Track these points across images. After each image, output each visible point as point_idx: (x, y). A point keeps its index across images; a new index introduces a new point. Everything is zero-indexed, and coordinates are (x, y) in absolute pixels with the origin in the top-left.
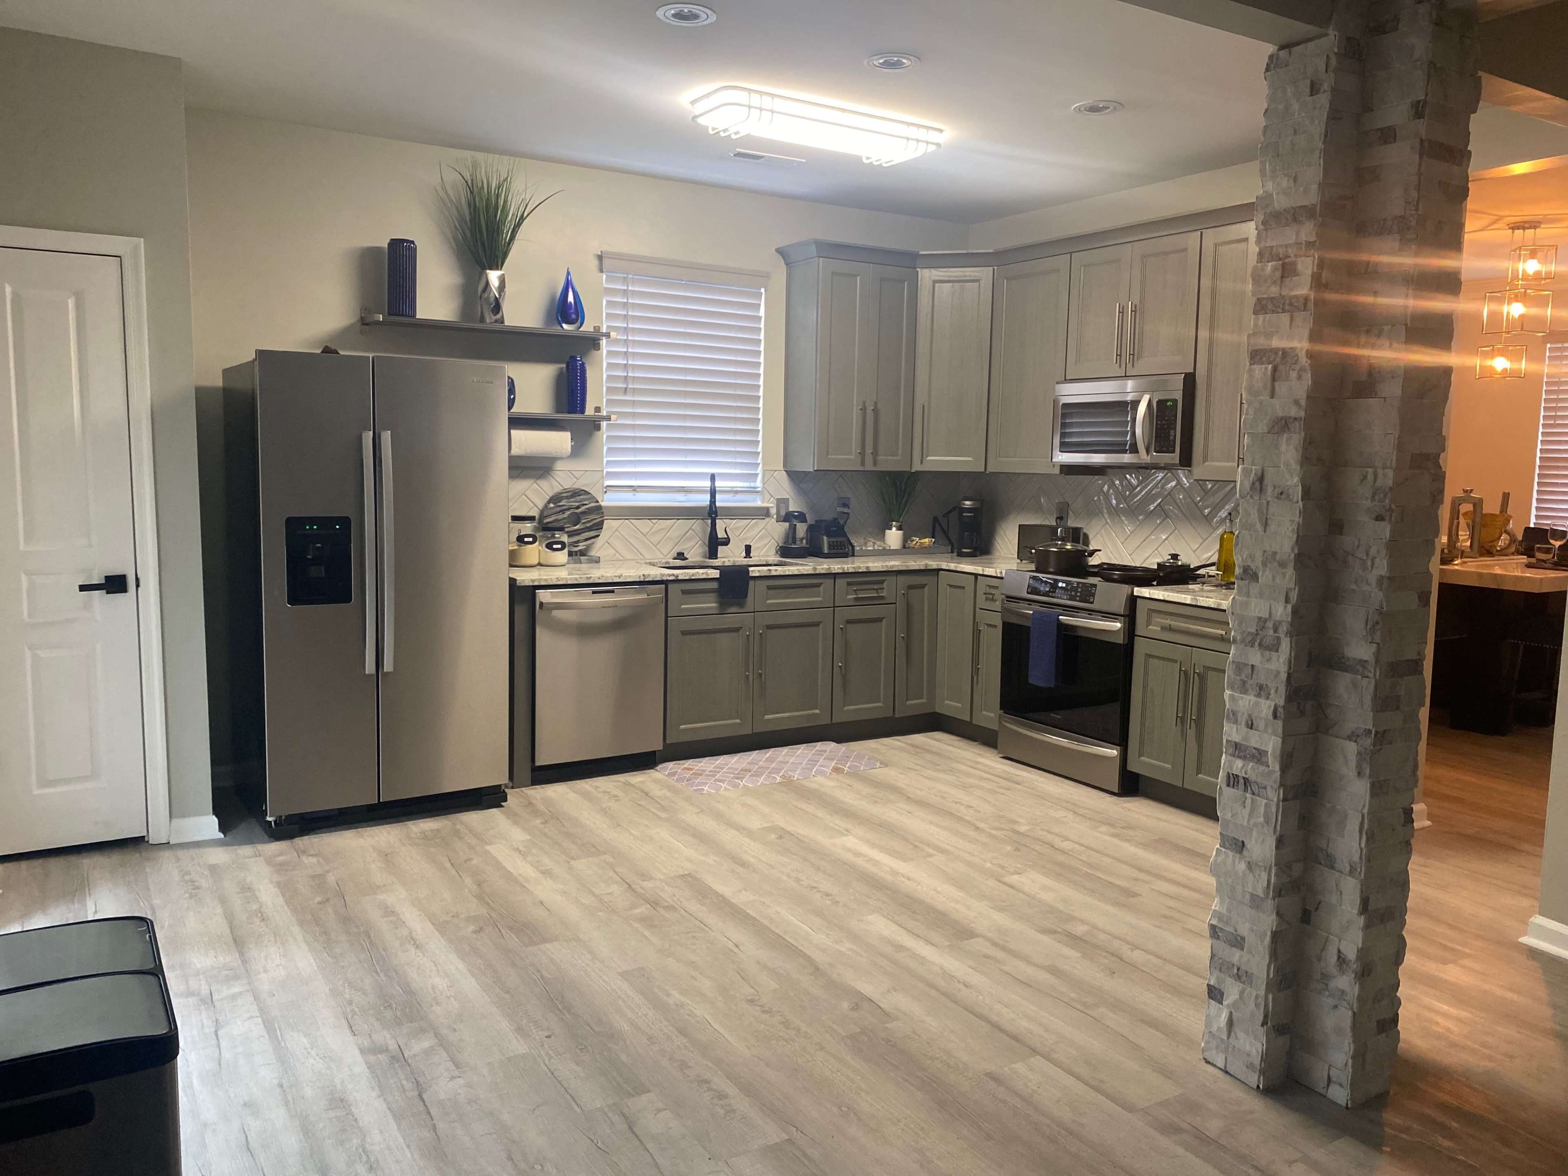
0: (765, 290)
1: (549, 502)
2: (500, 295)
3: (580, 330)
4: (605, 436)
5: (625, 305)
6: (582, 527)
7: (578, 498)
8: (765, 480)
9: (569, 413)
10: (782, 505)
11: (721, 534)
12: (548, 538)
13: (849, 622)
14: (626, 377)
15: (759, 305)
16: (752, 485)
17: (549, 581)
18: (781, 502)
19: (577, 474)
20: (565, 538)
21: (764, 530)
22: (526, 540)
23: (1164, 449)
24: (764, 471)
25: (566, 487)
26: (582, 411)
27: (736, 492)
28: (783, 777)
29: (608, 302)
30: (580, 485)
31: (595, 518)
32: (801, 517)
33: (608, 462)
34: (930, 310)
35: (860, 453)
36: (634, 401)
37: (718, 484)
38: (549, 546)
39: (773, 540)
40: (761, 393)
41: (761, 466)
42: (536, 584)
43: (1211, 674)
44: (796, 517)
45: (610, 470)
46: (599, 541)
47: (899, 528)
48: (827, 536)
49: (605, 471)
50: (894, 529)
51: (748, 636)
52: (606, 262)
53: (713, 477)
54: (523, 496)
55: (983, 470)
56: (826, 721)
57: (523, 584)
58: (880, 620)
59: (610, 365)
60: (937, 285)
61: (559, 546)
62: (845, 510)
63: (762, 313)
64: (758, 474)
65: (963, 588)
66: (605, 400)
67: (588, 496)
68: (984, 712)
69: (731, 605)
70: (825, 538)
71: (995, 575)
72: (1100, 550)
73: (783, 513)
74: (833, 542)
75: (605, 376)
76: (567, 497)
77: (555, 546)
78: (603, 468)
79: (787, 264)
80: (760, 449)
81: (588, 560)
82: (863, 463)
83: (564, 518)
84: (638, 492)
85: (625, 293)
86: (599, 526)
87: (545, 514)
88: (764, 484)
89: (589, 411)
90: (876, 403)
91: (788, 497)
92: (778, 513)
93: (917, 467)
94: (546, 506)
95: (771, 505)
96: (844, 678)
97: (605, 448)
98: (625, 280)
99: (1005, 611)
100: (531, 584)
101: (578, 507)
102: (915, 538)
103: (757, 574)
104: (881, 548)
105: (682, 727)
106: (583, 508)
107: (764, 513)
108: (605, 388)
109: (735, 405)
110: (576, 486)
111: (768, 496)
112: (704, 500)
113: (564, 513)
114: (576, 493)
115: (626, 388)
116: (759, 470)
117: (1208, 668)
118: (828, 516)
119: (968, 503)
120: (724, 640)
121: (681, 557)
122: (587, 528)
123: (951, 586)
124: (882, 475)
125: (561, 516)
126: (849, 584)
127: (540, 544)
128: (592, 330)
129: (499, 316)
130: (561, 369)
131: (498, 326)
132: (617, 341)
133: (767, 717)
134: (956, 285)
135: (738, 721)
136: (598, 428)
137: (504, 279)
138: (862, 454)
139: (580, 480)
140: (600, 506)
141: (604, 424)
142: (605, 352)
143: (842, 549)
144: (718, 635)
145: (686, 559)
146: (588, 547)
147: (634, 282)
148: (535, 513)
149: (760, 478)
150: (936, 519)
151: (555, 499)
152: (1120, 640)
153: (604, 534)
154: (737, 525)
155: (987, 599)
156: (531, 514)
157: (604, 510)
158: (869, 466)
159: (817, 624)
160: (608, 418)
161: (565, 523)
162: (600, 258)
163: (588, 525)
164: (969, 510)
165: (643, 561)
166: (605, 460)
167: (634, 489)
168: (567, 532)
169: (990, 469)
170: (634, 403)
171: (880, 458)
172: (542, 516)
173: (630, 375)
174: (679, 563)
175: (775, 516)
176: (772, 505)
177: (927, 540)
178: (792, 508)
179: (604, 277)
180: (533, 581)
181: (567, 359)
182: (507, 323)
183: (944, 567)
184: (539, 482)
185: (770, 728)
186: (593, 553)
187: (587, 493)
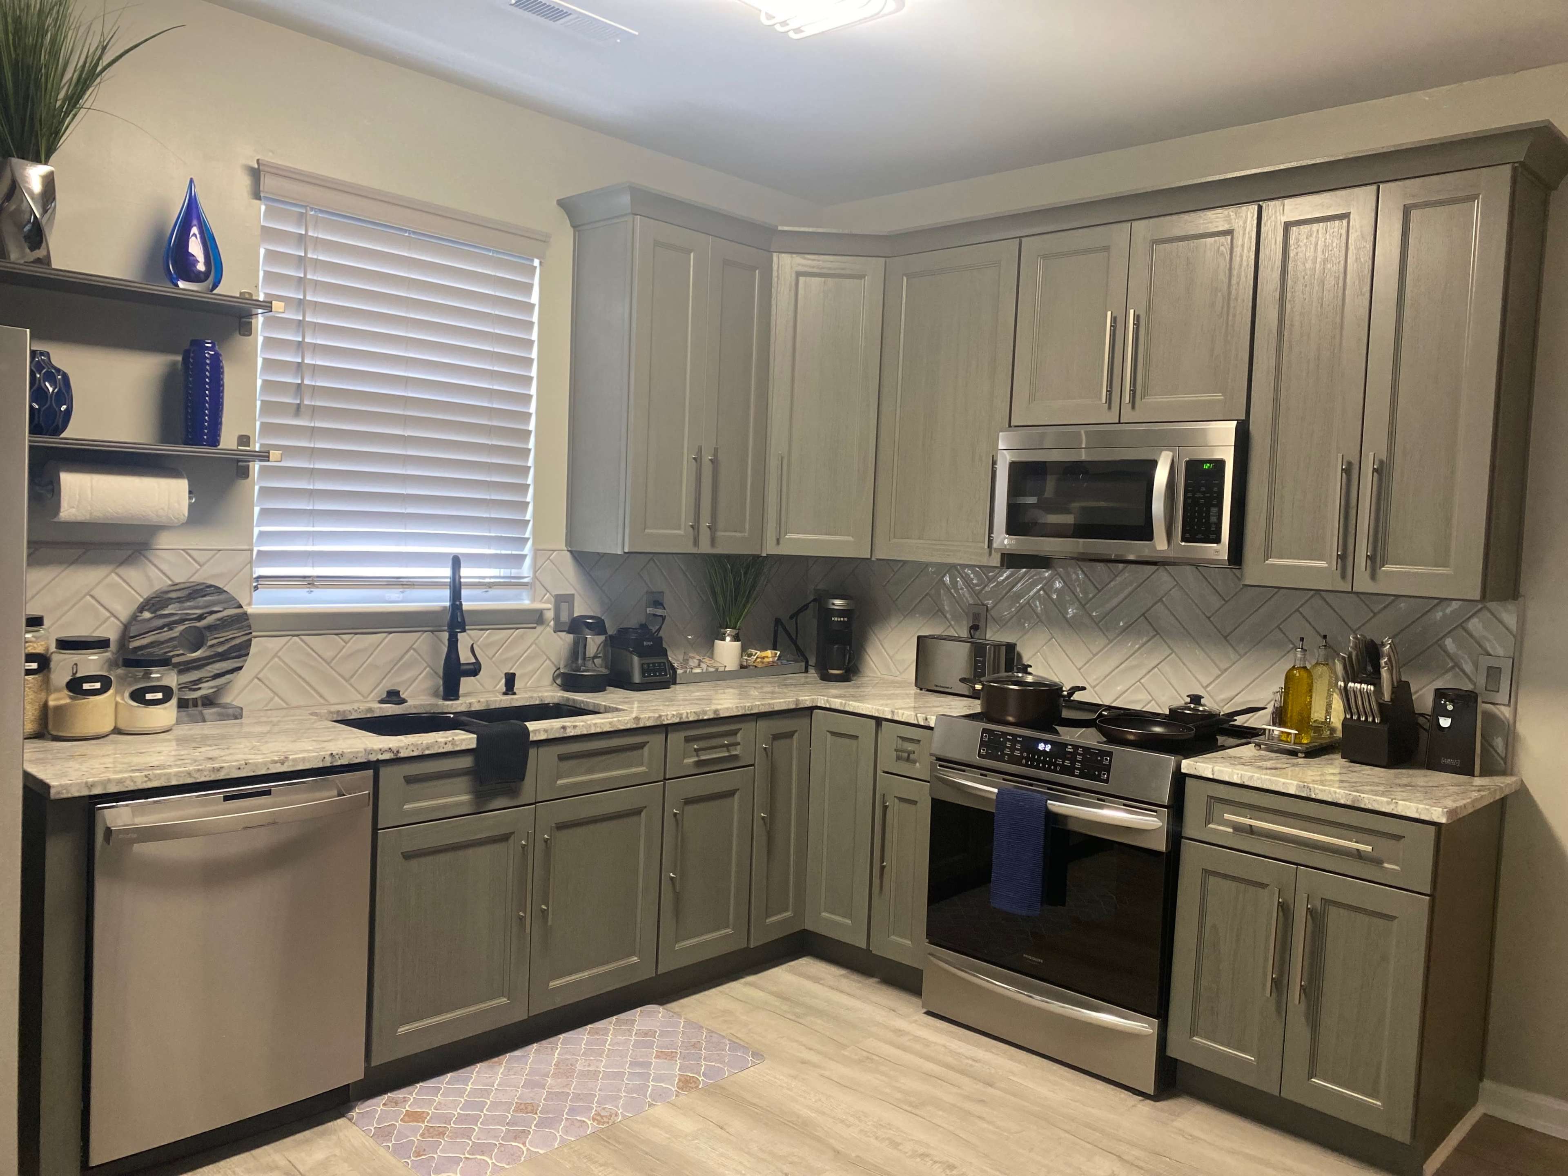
0: (541, 263)
1: (141, 609)
2: (45, 211)
3: (214, 292)
4: (257, 488)
5: (301, 261)
6: (208, 653)
7: (202, 601)
8: (539, 565)
9: (186, 443)
10: (564, 606)
11: (465, 657)
12: (137, 680)
13: (688, 802)
14: (299, 385)
15: (532, 285)
16: (514, 572)
17: (128, 782)
18: (562, 600)
19: (201, 557)
20: (172, 679)
21: (533, 646)
22: (86, 686)
23: (1199, 536)
24: (536, 551)
25: (177, 581)
26: (214, 441)
27: (490, 585)
28: (598, 1118)
29: (268, 251)
30: (203, 576)
31: (236, 636)
32: (598, 626)
33: (261, 533)
34: (791, 314)
35: (692, 527)
36: (313, 428)
37: (467, 572)
38: (138, 696)
39: (548, 661)
40: (532, 426)
41: (530, 543)
42: (97, 791)
43: (1333, 911)
44: (588, 625)
45: (263, 548)
46: (241, 678)
47: (736, 638)
48: (640, 656)
49: (255, 550)
50: (728, 639)
51: (523, 847)
52: (268, 183)
53: (456, 562)
54: (88, 597)
55: (869, 557)
56: (648, 973)
57: (65, 795)
58: (731, 794)
59: (269, 364)
60: (802, 279)
61: (159, 696)
62: (659, 612)
63: (535, 298)
64: (525, 556)
65: (856, 737)
66: (258, 424)
67: (222, 597)
68: (893, 937)
69: (494, 794)
70: (636, 659)
71: (916, 722)
72: (1084, 689)
73: (565, 618)
74: (648, 664)
75: (259, 382)
76: (179, 600)
77: (149, 696)
78: (251, 544)
79: (574, 227)
80: (529, 516)
81: (220, 714)
82: (696, 542)
83: (172, 639)
84: (317, 587)
85: (301, 239)
86: (242, 651)
87: (133, 631)
88: (535, 572)
89: (228, 440)
90: (716, 450)
91: (572, 592)
92: (557, 618)
93: (770, 549)
94: (134, 618)
95: (547, 606)
96: (677, 898)
97: (257, 510)
98: (301, 219)
99: (936, 780)
100: (86, 793)
101: (200, 618)
102: (753, 651)
103: (543, 736)
104: (712, 670)
105: (402, 1030)
106: (210, 620)
107: (536, 618)
108: (258, 403)
109: (490, 443)
110: (197, 578)
111: (541, 591)
112: (441, 600)
113: (171, 629)
114: (197, 591)
115: (299, 405)
116: (528, 549)
117: (1326, 902)
118: (633, 622)
119: (838, 602)
120: (482, 857)
121: (395, 699)
122: (219, 654)
123: (833, 733)
124: (720, 559)
125: (166, 635)
126: (688, 740)
127: (117, 692)
128: (238, 295)
129: (40, 253)
130: (174, 364)
131: (39, 271)
132: (283, 323)
133: (553, 984)
134: (830, 281)
135: (504, 1000)
136: (245, 473)
137: (53, 180)
138: (695, 527)
139: (205, 567)
140: (245, 614)
141: (256, 467)
142: (260, 340)
143: (660, 675)
144: (470, 851)
145: (403, 701)
146: (219, 691)
147: (317, 223)
148: (110, 631)
149: (528, 562)
150: (778, 621)
151: (155, 603)
152: (1161, 845)
153: (252, 665)
154: (492, 639)
155: (899, 758)
156: (101, 633)
157: (251, 621)
158: (705, 548)
159: (637, 812)
160: (264, 456)
161: (175, 647)
162: (256, 174)
163: (220, 649)
164: (841, 613)
165: (324, 711)
166: (256, 531)
167: (310, 582)
168: (176, 665)
169: (879, 555)
170: (313, 432)
171: (719, 534)
172: (125, 636)
173: (306, 382)
174: (390, 709)
175: (552, 623)
176: (549, 606)
177: (769, 653)
178: (580, 609)
179: (263, 208)
180: (90, 786)
181: (186, 345)
182: (58, 263)
183: (821, 704)
184: (122, 571)
185: (560, 1002)
186: (230, 698)
187: (219, 591)
